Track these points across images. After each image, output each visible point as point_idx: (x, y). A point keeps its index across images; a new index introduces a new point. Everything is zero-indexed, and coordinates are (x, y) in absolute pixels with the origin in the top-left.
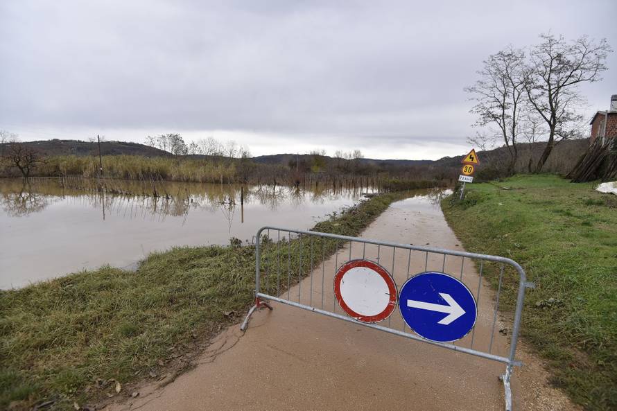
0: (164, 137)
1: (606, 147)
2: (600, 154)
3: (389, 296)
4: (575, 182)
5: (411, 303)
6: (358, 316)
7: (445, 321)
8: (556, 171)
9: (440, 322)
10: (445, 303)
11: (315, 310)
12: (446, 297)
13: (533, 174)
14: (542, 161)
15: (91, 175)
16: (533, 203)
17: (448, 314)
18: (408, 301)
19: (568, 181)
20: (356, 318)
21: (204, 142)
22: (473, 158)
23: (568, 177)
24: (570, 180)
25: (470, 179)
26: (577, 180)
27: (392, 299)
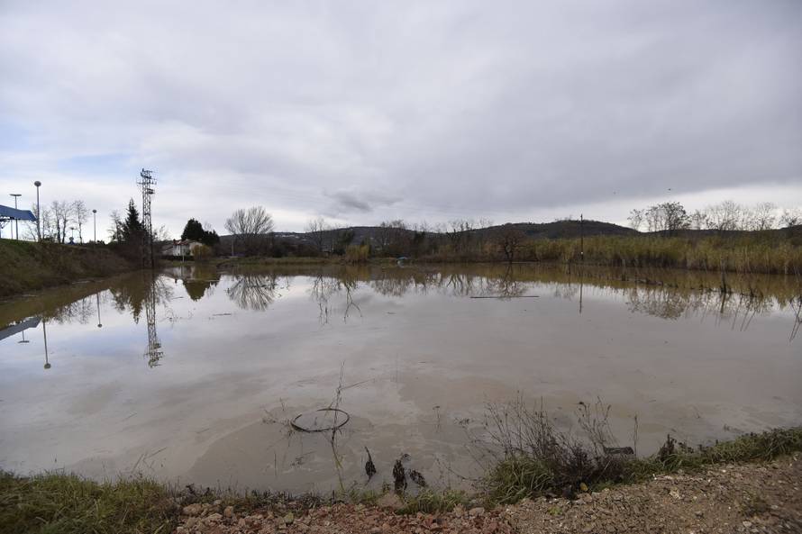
0: (655, 209)
15: (571, 261)
21: (715, 210)
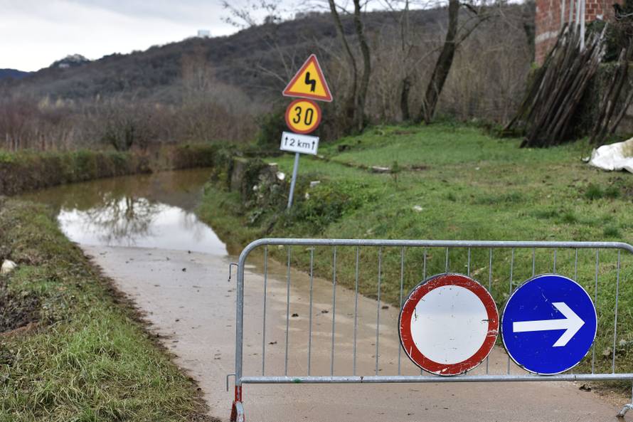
1: (591, 51)
2: (579, 69)
3: (487, 323)
4: (531, 146)
5: (519, 327)
6: (442, 366)
7: (562, 342)
8: (471, 115)
9: (554, 345)
10: (559, 316)
11: (365, 378)
12: (561, 307)
13: (417, 122)
14: (435, 86)
16: (483, 202)
17: (564, 331)
18: (515, 324)
19: (513, 144)
20: (438, 372)
22: (313, 83)
23: (509, 133)
24: (519, 142)
25: (310, 145)
26: (536, 140)
27: (491, 326)
